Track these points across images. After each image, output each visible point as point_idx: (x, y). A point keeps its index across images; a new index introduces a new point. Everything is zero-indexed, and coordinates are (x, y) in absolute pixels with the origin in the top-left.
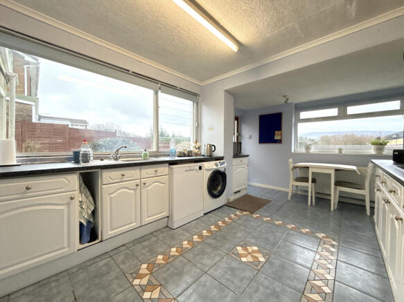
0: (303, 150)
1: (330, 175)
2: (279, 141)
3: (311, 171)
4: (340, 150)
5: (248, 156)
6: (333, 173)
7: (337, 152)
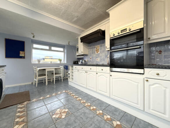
0: (37, 62)
1: (53, 71)
2: (24, 57)
3: (47, 70)
4: (51, 62)
5: (6, 66)
6: (54, 70)
7: (50, 63)
